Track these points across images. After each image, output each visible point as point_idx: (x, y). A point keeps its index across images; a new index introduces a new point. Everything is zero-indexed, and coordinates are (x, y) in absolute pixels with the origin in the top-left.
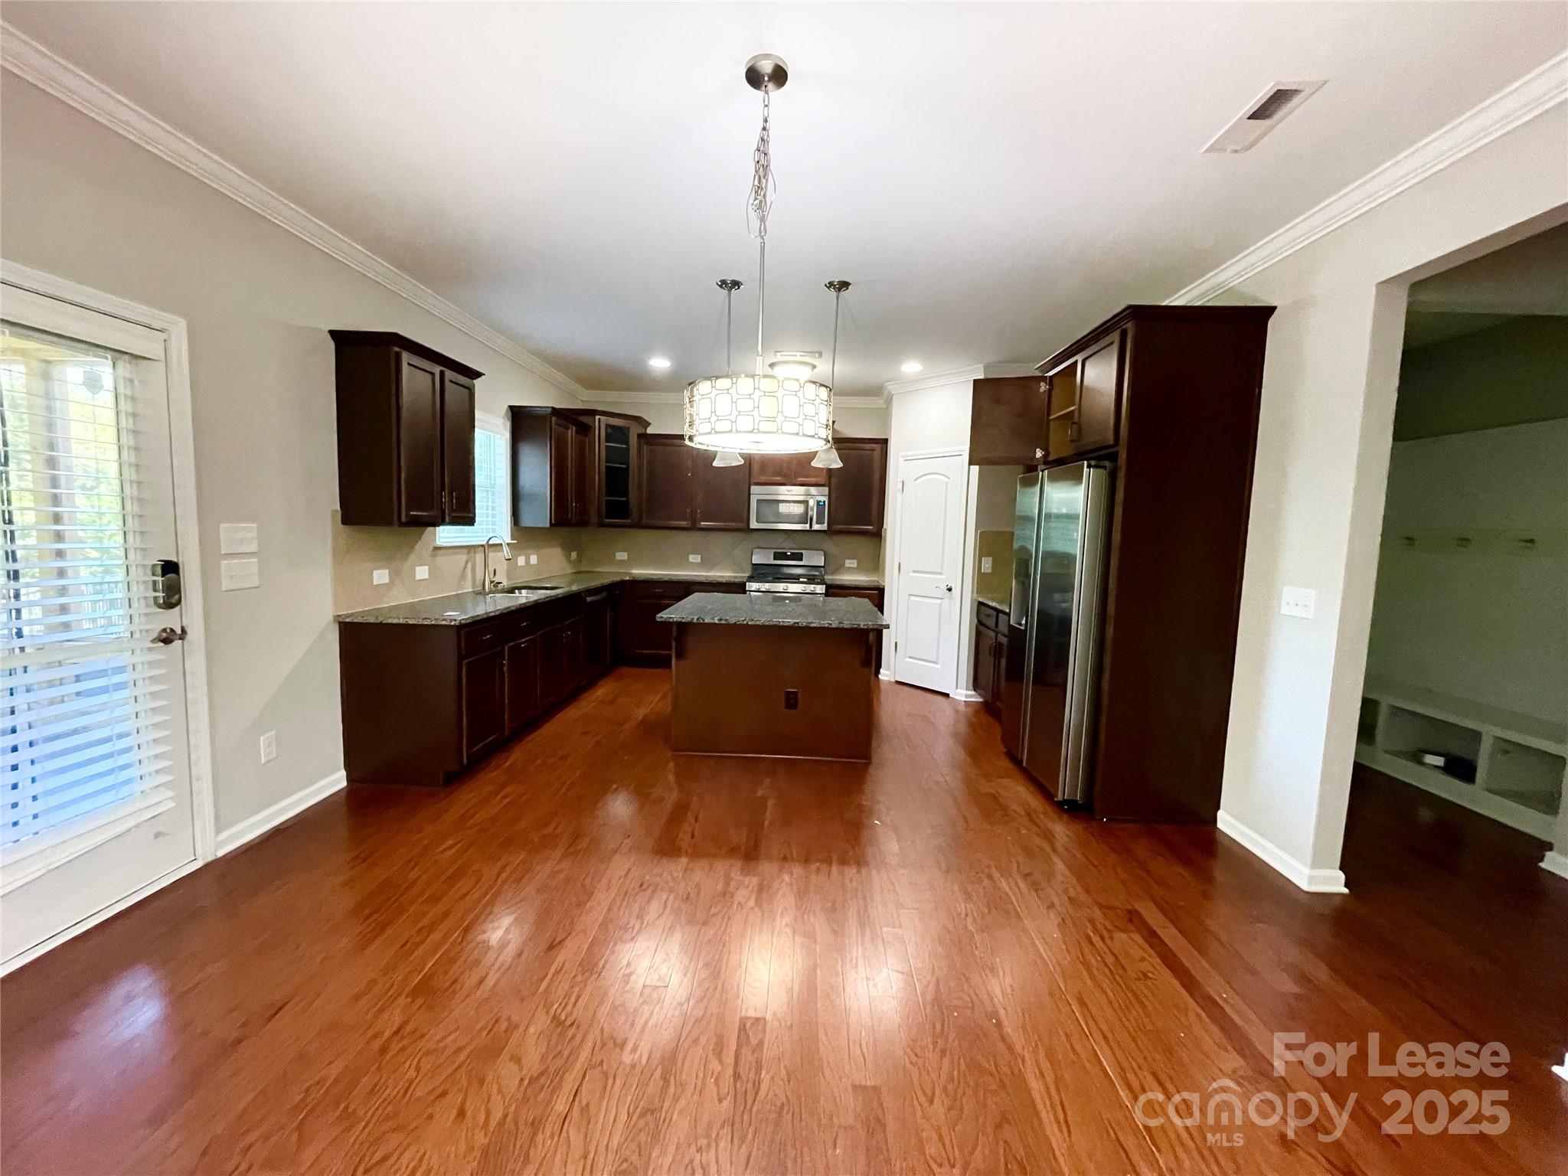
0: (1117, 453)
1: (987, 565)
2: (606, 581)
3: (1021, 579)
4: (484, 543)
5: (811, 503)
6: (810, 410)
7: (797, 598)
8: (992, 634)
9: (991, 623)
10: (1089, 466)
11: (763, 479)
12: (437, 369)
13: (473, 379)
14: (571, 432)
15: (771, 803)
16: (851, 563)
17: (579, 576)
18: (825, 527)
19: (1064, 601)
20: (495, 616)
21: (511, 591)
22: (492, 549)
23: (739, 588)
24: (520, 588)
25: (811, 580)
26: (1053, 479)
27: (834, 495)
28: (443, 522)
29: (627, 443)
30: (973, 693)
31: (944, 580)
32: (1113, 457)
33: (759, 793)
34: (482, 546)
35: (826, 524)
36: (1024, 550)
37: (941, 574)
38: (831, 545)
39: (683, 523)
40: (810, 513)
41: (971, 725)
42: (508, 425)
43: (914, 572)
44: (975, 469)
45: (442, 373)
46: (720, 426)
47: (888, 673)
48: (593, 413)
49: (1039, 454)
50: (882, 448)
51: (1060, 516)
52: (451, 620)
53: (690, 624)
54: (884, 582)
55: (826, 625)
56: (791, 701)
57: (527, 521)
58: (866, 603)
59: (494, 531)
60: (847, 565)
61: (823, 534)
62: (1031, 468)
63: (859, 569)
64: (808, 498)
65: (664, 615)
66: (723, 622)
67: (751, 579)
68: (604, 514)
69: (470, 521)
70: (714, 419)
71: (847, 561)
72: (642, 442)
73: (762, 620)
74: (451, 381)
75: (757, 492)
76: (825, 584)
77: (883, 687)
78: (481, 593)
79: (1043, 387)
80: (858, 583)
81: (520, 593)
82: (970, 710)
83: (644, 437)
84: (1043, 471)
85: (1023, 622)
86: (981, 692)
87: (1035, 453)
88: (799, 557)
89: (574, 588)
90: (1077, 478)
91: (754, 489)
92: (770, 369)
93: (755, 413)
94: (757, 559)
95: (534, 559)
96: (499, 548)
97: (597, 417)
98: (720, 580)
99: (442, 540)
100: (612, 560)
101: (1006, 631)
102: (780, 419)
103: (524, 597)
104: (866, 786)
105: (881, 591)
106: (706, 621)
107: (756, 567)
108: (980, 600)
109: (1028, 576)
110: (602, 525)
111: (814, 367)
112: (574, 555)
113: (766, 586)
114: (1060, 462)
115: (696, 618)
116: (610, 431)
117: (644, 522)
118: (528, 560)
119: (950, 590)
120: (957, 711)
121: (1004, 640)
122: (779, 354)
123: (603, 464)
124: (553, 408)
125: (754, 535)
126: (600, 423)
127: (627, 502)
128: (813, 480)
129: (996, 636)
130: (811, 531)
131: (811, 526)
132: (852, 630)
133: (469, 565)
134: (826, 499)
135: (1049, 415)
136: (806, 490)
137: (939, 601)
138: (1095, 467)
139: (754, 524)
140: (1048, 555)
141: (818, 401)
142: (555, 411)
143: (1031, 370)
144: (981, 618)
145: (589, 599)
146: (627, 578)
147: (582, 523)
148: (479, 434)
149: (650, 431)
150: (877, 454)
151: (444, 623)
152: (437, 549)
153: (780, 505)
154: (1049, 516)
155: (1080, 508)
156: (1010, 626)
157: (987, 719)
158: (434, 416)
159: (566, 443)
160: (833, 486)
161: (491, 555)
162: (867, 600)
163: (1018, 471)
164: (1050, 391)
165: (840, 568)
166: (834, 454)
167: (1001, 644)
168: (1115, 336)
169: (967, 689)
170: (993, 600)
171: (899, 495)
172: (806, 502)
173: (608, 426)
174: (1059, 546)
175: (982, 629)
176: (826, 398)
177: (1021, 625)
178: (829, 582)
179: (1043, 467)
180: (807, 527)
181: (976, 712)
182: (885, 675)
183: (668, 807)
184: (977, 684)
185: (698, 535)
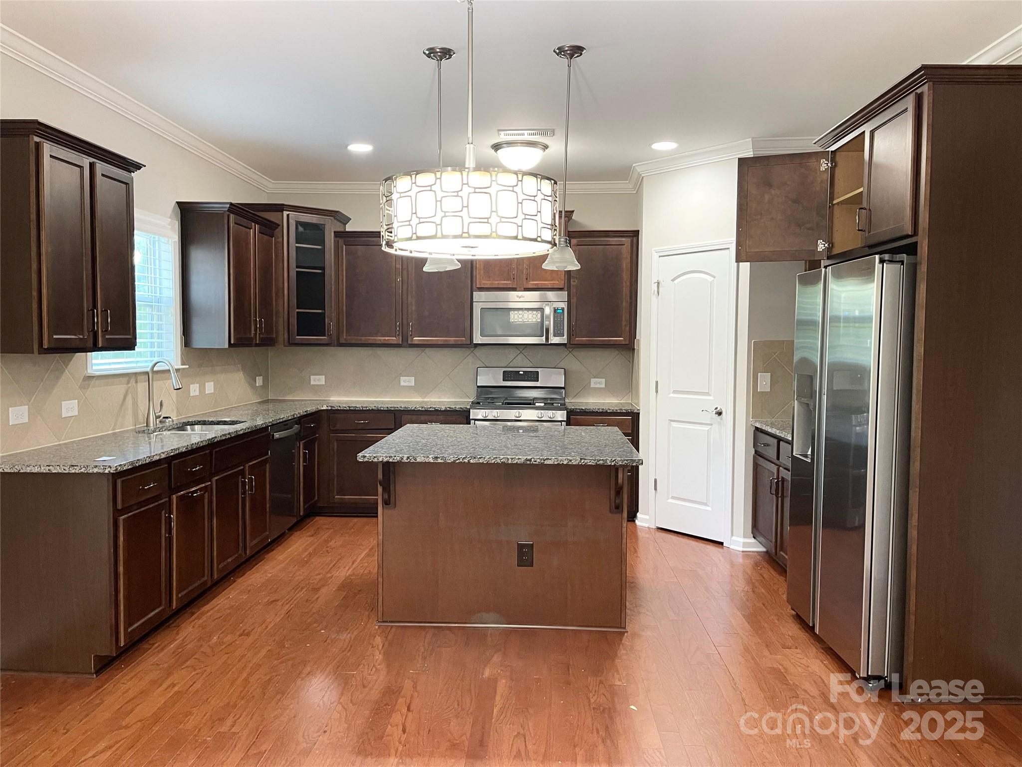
0: (915, 244)
1: (764, 382)
2: (300, 411)
3: (805, 400)
4: (148, 369)
5: (547, 310)
6: (530, 207)
7: (533, 428)
8: (774, 468)
9: (771, 453)
10: (882, 261)
11: (487, 283)
12: (86, 161)
13: (130, 172)
14: (254, 232)
15: (502, 685)
16: (598, 383)
17: (265, 406)
18: (563, 340)
19: (860, 424)
20: (160, 460)
21: (182, 427)
22: (158, 376)
23: (461, 417)
24: (192, 424)
25: (549, 405)
26: (838, 276)
27: (574, 300)
28: (95, 348)
29: (322, 242)
30: (753, 540)
31: (712, 402)
32: (912, 249)
33: (487, 673)
34: (147, 373)
35: (565, 336)
36: (805, 361)
37: (707, 394)
38: (575, 362)
39: (393, 339)
40: (546, 323)
41: (750, 582)
42: (177, 225)
43: (675, 392)
44: (745, 266)
45: (92, 165)
46: (423, 231)
47: (647, 517)
48: (279, 208)
49: (821, 246)
50: (632, 241)
51: (848, 320)
52: (105, 467)
53: (400, 463)
54: (638, 404)
55: (565, 463)
56: (525, 555)
57: (200, 340)
58: (616, 433)
59: (160, 354)
60: (593, 385)
61: (562, 348)
62: (814, 265)
63: (609, 389)
64: (544, 305)
65: (367, 454)
66: (439, 461)
67: (476, 404)
68: (295, 328)
69: (129, 344)
70: (415, 221)
71: (593, 380)
72: (341, 241)
73: (487, 457)
74: (103, 175)
75: (481, 299)
76: (566, 409)
77: (641, 534)
78: (146, 431)
79: (824, 165)
80: (606, 408)
81: (193, 430)
82: (749, 563)
83: (342, 235)
84: (826, 267)
85: (809, 453)
86: (761, 539)
87: (817, 246)
88: (535, 377)
89: (260, 422)
90: (868, 273)
91: (477, 295)
92: (493, 151)
93: (464, 213)
94: (484, 380)
95: (210, 387)
96: (167, 375)
97: (285, 213)
98: (437, 407)
99: (94, 368)
100: (304, 384)
101: (789, 464)
102: (494, 220)
103: (197, 436)
104: (617, 661)
105: (635, 417)
106: (418, 460)
107: (483, 390)
108: (758, 425)
109: (812, 395)
110: (292, 344)
111: (546, 147)
112: (259, 381)
113: (493, 414)
114: (846, 256)
115: (406, 456)
116: (301, 229)
117: (344, 338)
118: (202, 388)
119: (720, 414)
120: (732, 564)
121: (787, 475)
122: (502, 133)
123: (294, 270)
124: (231, 204)
125: (478, 352)
126: (289, 221)
127: (322, 315)
128: (548, 283)
129: (778, 470)
130: (547, 345)
131: (547, 339)
132: (597, 467)
133: (129, 398)
134: (564, 305)
135: (832, 199)
136: (541, 296)
137: (707, 428)
138: (891, 261)
139: (478, 339)
140: (837, 368)
141: (540, 196)
142: (234, 208)
143: (808, 144)
144: (759, 450)
145: (277, 435)
146: (325, 408)
147: (268, 342)
148: (140, 239)
149: (349, 228)
150: (626, 250)
151: (95, 470)
152: (91, 377)
153: (512, 313)
154: (836, 319)
155: (873, 310)
156: (794, 459)
157: (770, 573)
158: (82, 218)
159: (248, 244)
160: (573, 290)
161: (156, 385)
162: (616, 428)
163: (798, 269)
164: (833, 169)
165: (585, 389)
166: (570, 254)
167: (783, 479)
168: (909, 102)
169: (744, 537)
170: (772, 425)
171: (654, 298)
172: (541, 310)
173: (298, 223)
174: (849, 356)
175: (761, 461)
176: (549, 192)
177: (806, 456)
178: (570, 407)
179: (828, 262)
180: (543, 340)
181: (756, 564)
182: (643, 520)
183: (375, 693)
184: (756, 529)
185: (411, 353)
